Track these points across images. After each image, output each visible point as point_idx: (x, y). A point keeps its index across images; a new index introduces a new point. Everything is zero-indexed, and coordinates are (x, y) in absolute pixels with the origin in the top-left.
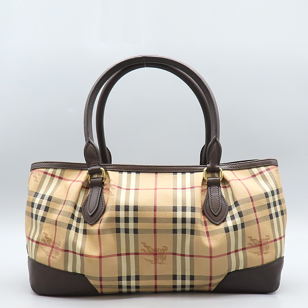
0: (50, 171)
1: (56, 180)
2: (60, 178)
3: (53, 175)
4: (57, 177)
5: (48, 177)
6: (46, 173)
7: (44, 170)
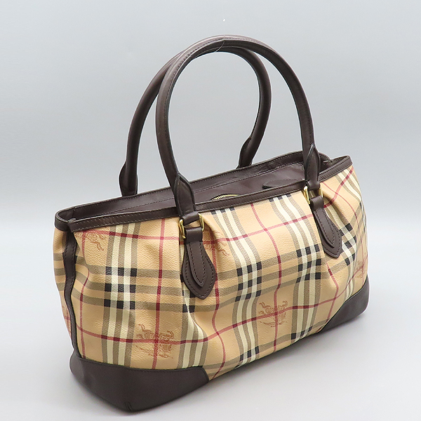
0: (119, 229)
1: (129, 241)
2: (135, 236)
3: (124, 235)
4: (129, 236)
5: (117, 239)
6: (113, 234)
7: (108, 229)
